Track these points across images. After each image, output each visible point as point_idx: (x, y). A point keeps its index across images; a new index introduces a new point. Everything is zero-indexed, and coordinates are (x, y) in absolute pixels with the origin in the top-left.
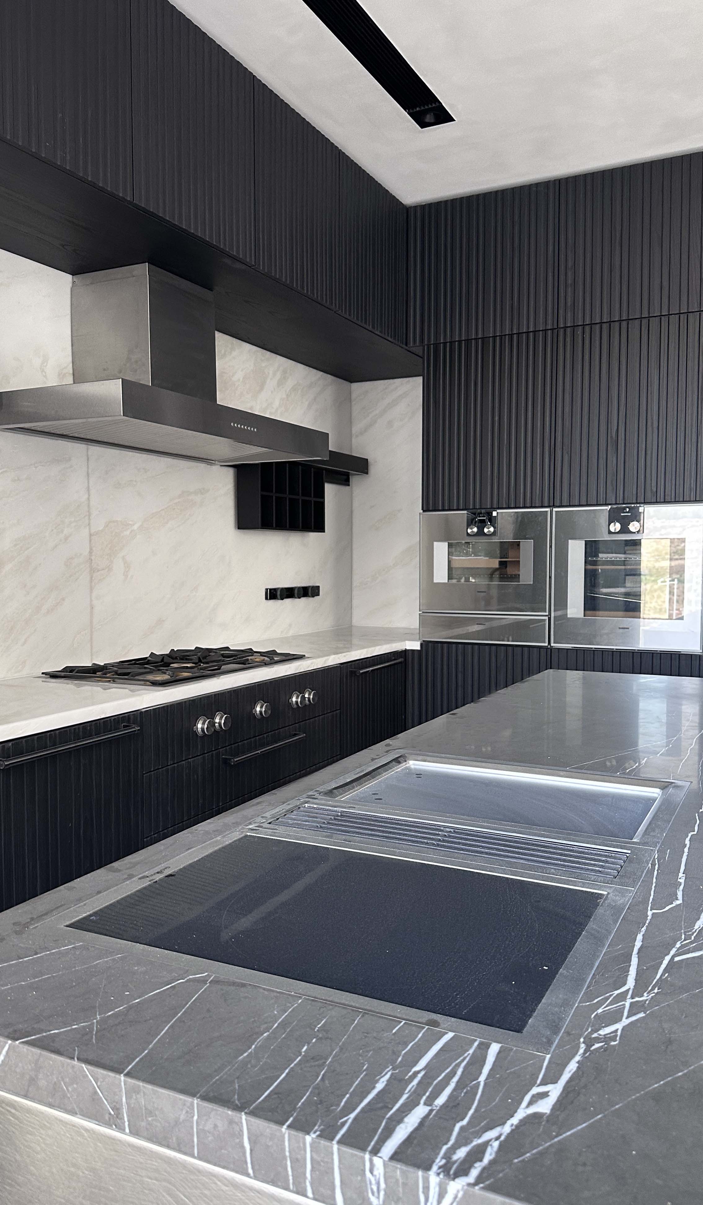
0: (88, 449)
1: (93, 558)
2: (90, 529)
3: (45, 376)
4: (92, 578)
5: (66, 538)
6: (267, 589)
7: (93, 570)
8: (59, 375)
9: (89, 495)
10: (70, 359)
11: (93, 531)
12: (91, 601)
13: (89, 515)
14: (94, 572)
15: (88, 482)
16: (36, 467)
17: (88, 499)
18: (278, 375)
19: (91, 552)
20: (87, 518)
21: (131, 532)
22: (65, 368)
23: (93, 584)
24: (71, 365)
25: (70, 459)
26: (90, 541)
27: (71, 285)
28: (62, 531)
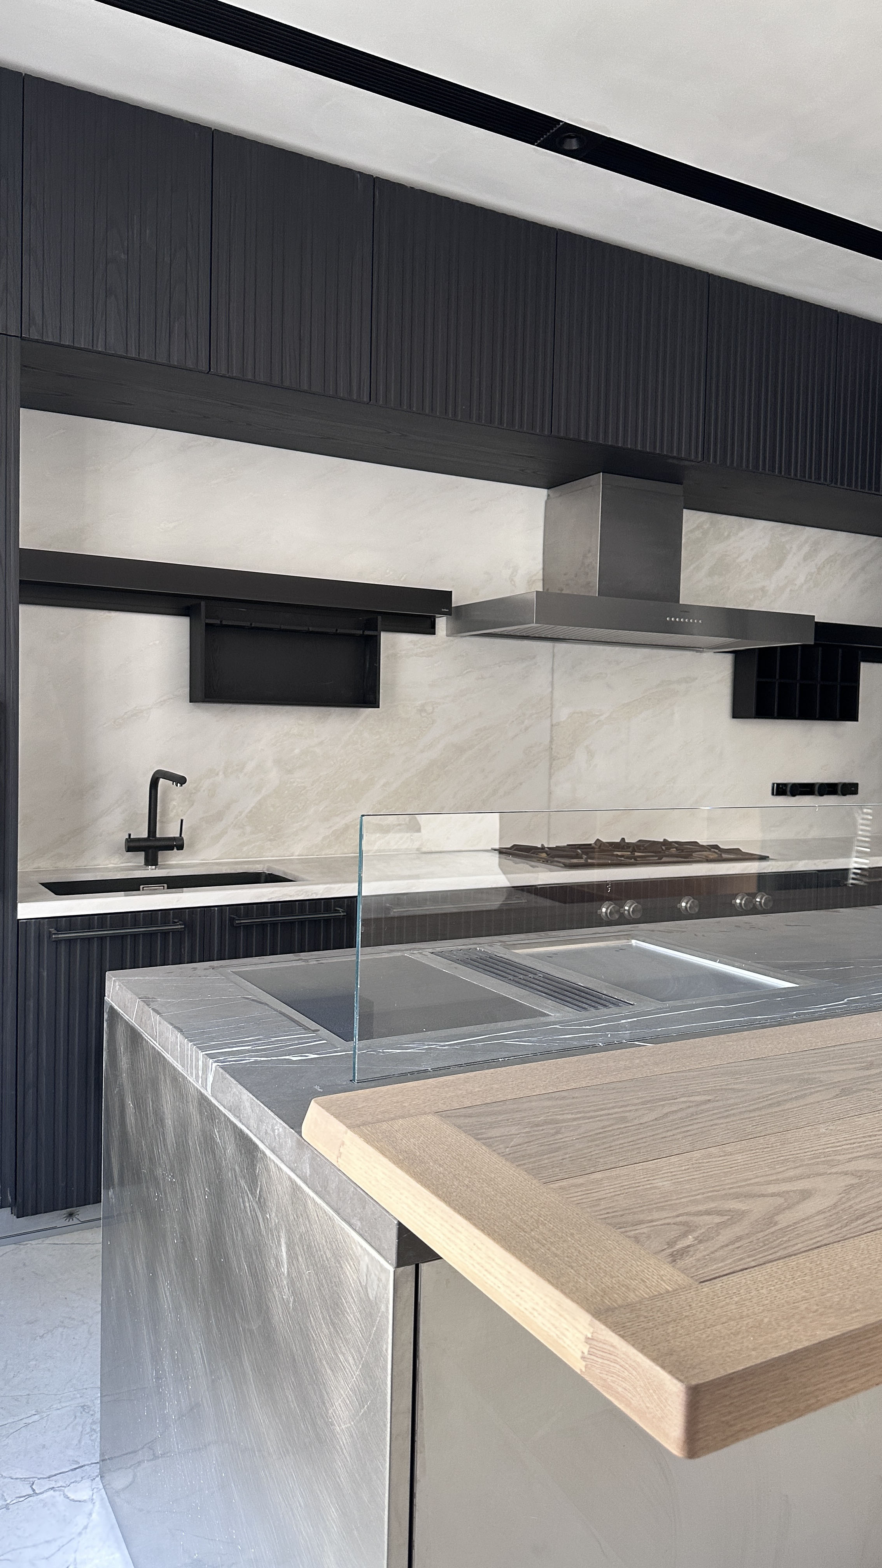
0: (554, 647)
1: (553, 747)
2: (551, 720)
3: (514, 585)
4: (551, 765)
5: (526, 729)
6: (774, 784)
7: (552, 759)
8: (528, 582)
9: (553, 689)
10: (541, 566)
11: (554, 722)
12: (550, 786)
13: (552, 708)
14: (554, 760)
15: (553, 678)
16: (500, 666)
17: (552, 692)
18: (806, 549)
19: (551, 742)
20: (549, 710)
21: (597, 722)
22: (535, 575)
23: (552, 771)
24: (542, 571)
25: (534, 657)
26: (552, 731)
27: (546, 498)
28: (523, 722)
